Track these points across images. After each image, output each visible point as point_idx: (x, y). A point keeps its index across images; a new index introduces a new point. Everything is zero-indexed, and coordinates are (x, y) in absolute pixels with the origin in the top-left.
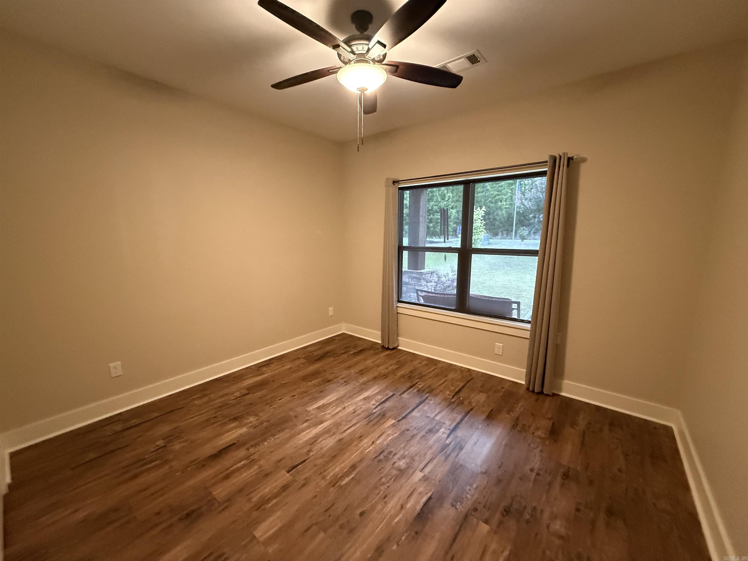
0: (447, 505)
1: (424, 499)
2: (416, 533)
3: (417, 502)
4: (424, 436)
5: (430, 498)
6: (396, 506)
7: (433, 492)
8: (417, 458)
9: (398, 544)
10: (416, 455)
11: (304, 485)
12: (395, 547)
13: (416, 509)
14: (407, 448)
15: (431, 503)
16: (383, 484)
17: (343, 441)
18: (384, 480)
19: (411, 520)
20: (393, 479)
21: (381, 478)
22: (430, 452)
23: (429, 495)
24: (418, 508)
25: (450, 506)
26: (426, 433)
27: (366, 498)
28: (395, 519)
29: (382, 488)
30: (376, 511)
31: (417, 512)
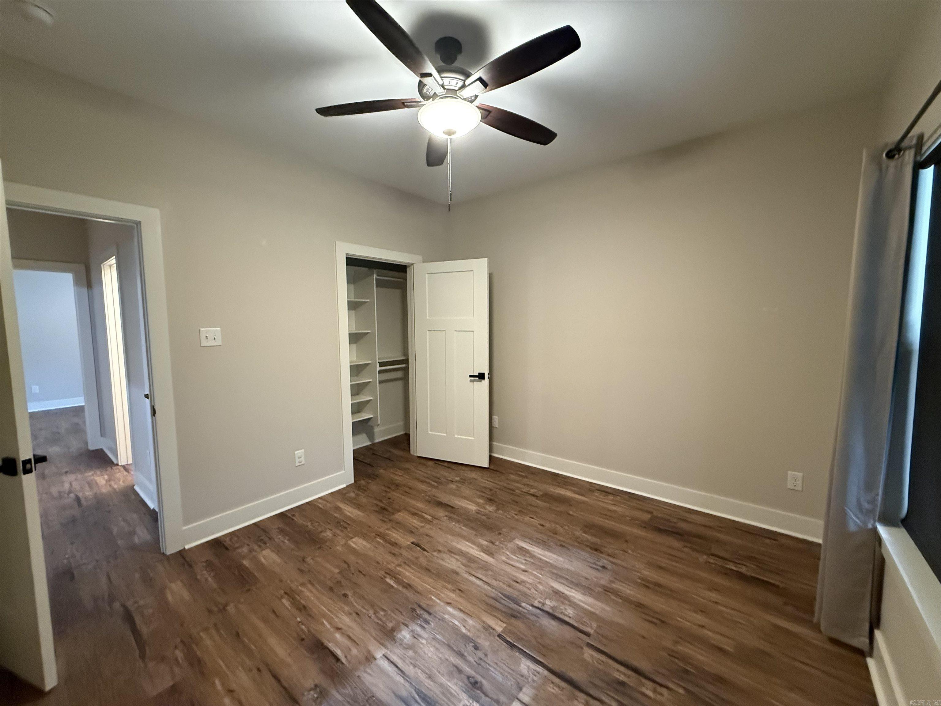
0: (320, 679)
1: (339, 653)
2: (303, 640)
3: (337, 644)
4: (460, 671)
5: (338, 660)
6: (342, 623)
7: (346, 666)
8: (410, 653)
9: (299, 622)
10: (416, 652)
11: (394, 554)
12: (299, 619)
13: (329, 642)
14: (434, 643)
15: (332, 660)
16: (375, 613)
17: (455, 575)
18: (382, 613)
19: (319, 636)
20: (379, 622)
21: (383, 610)
22: (420, 674)
23: (343, 660)
24: (331, 646)
25: (317, 682)
26: (469, 678)
27: (362, 597)
28: (327, 621)
29: (371, 613)
30: (343, 605)
31: (326, 642)
